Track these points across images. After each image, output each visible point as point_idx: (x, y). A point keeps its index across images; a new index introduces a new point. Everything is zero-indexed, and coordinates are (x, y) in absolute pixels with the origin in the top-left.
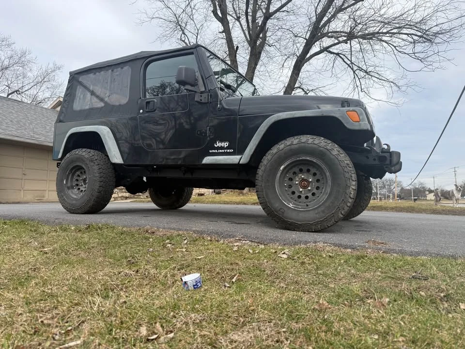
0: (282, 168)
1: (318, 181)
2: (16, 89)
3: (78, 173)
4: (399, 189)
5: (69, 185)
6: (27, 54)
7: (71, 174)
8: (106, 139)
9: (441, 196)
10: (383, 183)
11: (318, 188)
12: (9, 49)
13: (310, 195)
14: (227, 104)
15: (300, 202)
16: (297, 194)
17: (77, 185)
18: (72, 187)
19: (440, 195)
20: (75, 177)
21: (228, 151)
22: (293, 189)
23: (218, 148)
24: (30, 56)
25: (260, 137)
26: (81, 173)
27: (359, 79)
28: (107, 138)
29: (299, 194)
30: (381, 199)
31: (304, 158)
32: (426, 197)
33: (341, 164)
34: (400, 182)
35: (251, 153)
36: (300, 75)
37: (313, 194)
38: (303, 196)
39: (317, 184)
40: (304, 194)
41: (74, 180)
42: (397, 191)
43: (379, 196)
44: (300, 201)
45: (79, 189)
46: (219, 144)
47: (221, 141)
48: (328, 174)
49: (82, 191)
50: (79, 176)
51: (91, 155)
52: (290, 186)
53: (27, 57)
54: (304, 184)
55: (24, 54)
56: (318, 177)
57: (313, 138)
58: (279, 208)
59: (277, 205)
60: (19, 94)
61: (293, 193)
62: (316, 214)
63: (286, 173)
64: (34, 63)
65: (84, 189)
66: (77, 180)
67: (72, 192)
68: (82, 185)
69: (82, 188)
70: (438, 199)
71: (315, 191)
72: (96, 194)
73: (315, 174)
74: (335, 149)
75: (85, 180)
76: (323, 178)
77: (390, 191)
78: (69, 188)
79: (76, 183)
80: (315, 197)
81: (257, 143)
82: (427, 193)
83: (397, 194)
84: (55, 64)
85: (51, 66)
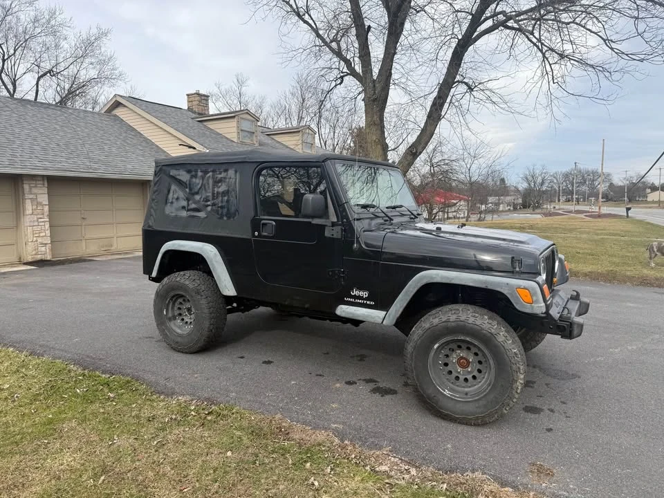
0: (436, 346)
1: (480, 362)
2: (48, 67)
3: (180, 300)
4: (608, 184)
5: (170, 315)
6: (57, 13)
7: (171, 303)
8: (213, 264)
9: (657, 251)
10: (583, 177)
11: (480, 371)
12: (31, 8)
13: (469, 377)
14: (367, 244)
15: (457, 386)
16: (454, 374)
17: (180, 314)
18: (174, 318)
19: (655, 250)
20: (177, 305)
21: (368, 302)
22: (449, 368)
23: (355, 297)
24: (62, 16)
25: (409, 299)
26: (184, 300)
27: (550, 65)
28: (215, 263)
29: (457, 375)
30: (578, 200)
31: (462, 338)
32: (647, 197)
33: (508, 353)
34: (609, 175)
35: (398, 315)
36: (462, 66)
37: (474, 377)
38: (462, 378)
39: (479, 366)
40: (463, 375)
41: (176, 308)
42: (602, 188)
43: (575, 196)
44: (457, 384)
45: (183, 320)
46: (355, 292)
47: (360, 289)
48: (491, 362)
49: (187, 322)
50: (181, 303)
51: (196, 285)
52: (446, 365)
53: (59, 19)
54: (464, 363)
55: (53, 14)
56: (480, 358)
57: (474, 316)
58: (433, 395)
59: (430, 391)
60: (54, 75)
61: (450, 372)
62: (477, 408)
63: (442, 349)
64: (69, 27)
65: (189, 321)
66: (179, 309)
67: (175, 324)
68: (186, 315)
69: (186, 319)
70: (653, 255)
71: (476, 373)
72: (206, 333)
73: (476, 354)
74: (501, 334)
75: (189, 310)
76: (486, 361)
77: (593, 187)
78: (170, 319)
79: (178, 312)
80: (476, 381)
81: (405, 305)
82: (648, 191)
83: (602, 192)
84: (99, 28)
85: (94, 31)
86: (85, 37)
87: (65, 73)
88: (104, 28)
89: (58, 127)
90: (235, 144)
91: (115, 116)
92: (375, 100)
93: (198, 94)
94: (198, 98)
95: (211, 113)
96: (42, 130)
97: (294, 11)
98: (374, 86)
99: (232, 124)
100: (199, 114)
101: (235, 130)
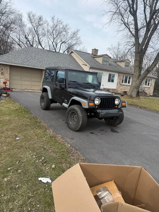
2: (64, 41)
24: (69, 26)
33: (80, 116)
47: (66, 100)
55: (66, 26)
60: (65, 43)
64: (70, 29)
84: (77, 29)
85: (76, 30)
86: (73, 32)
87: (67, 42)
88: (78, 29)
89: (55, 58)
90: (100, 65)
91: (71, 55)
92: (138, 53)
93: (95, 49)
94: (95, 50)
95: (98, 55)
96: (51, 59)
97: (124, 23)
98: (138, 48)
99: (101, 58)
100: (94, 55)
101: (101, 60)
